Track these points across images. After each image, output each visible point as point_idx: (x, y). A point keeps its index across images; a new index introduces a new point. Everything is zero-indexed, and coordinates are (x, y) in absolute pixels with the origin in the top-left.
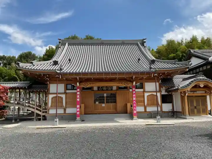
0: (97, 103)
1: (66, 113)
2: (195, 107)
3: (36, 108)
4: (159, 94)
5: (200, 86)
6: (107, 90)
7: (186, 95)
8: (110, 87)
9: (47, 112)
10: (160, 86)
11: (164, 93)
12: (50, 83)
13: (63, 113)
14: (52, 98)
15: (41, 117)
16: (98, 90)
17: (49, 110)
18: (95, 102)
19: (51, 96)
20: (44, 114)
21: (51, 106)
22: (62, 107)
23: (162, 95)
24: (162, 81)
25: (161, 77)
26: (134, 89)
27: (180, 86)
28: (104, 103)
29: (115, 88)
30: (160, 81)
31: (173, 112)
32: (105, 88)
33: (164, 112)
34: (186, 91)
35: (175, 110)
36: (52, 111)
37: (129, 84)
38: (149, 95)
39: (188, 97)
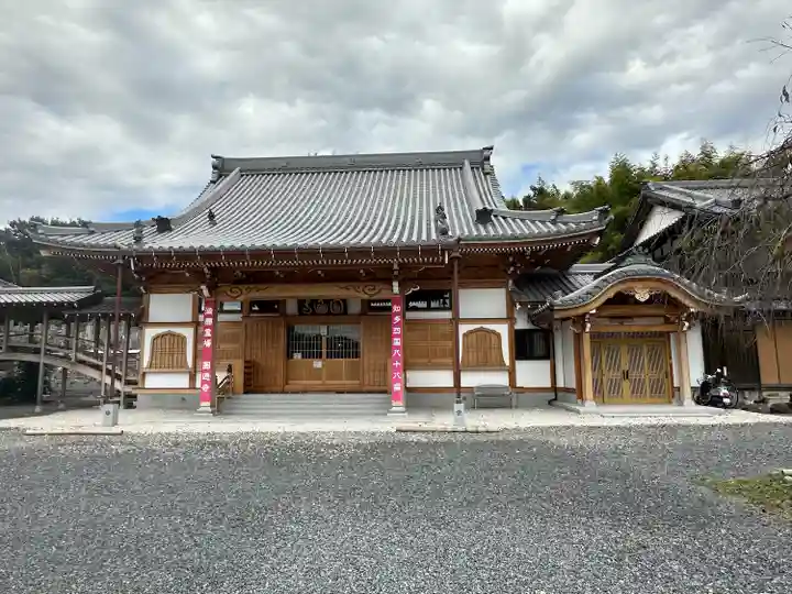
0: (298, 356)
1: (195, 388)
2: (626, 375)
3: (107, 369)
4: (503, 330)
5: (637, 297)
6: (329, 314)
7: (587, 330)
8: (338, 302)
9: (139, 383)
10: (511, 305)
11: (522, 324)
12: (149, 291)
13: (187, 386)
14: (155, 339)
15: (121, 399)
16: (301, 313)
17: (144, 374)
18: (289, 356)
19: (150, 333)
20: (128, 389)
21: (150, 366)
22: (182, 367)
23: (517, 331)
24: (515, 283)
25: (512, 269)
26: (396, 309)
27: (561, 298)
28: (321, 357)
29: (355, 308)
30: (511, 282)
31: (554, 388)
32: (321, 309)
33: (523, 390)
34: (588, 316)
35: (560, 384)
36: (153, 381)
37: (380, 291)
38: (471, 332)
39: (595, 336)
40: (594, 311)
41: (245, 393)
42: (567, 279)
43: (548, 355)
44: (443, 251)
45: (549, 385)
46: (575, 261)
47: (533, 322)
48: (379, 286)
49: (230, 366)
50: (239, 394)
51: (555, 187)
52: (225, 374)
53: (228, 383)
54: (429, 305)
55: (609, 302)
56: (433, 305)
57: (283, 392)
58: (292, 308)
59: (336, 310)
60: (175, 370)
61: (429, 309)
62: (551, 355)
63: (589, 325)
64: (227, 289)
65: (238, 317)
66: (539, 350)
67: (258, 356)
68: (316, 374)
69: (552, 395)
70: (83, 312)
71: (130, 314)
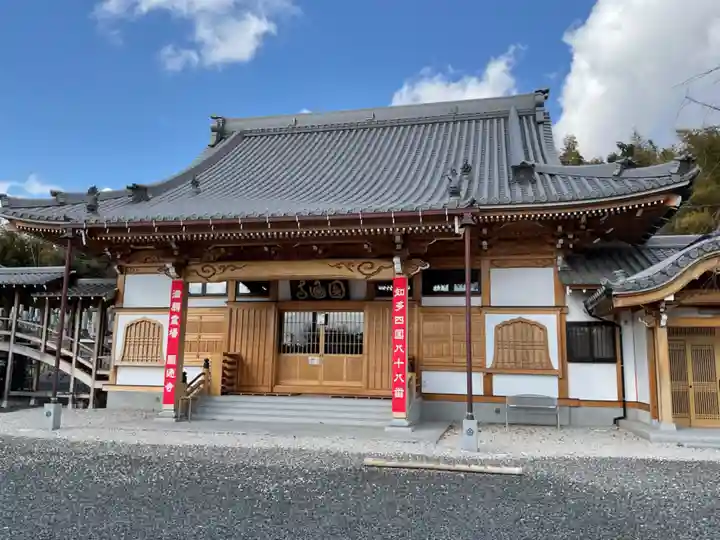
3: (77, 362)
4: (551, 322)
6: (328, 298)
7: (663, 323)
8: (338, 285)
9: (110, 378)
10: (560, 289)
11: (577, 314)
12: (123, 271)
14: (129, 327)
15: (91, 396)
16: (294, 298)
17: (116, 367)
18: (281, 349)
19: (124, 320)
20: (99, 385)
21: (123, 357)
22: (157, 362)
23: (570, 325)
24: (567, 259)
25: (561, 241)
26: (399, 292)
27: (621, 280)
28: (318, 352)
29: (359, 292)
30: (560, 258)
31: (623, 403)
32: (319, 292)
33: (578, 403)
34: (663, 305)
35: (631, 397)
36: (125, 377)
37: (379, 270)
38: (506, 324)
39: (673, 332)
40: (672, 298)
41: (223, 394)
42: (642, 255)
43: (613, 357)
44: (452, 217)
45: (614, 397)
46: (654, 231)
47: (590, 313)
48: (378, 264)
49: (207, 361)
50: (216, 395)
51: (651, 142)
52: (201, 370)
53: (202, 382)
54: (451, 288)
55: (693, 285)
56: (457, 288)
57: (272, 394)
58: (284, 291)
59: (336, 294)
60: (149, 364)
61: (451, 293)
62: (619, 356)
63: (664, 317)
64: (198, 268)
65: (221, 302)
66: (602, 349)
67: (242, 349)
68: (311, 373)
69: (619, 412)
70: (52, 295)
71: (101, 298)
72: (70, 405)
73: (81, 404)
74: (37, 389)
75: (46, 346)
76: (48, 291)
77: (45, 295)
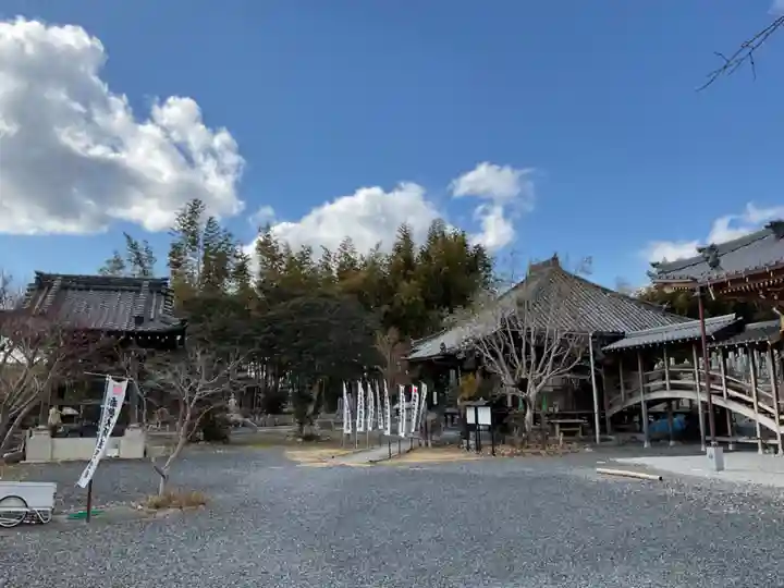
3: (759, 407)
15: (778, 442)
70: (721, 344)
71: (766, 342)
72: (760, 450)
73: (772, 450)
74: (733, 435)
75: (727, 394)
76: (717, 341)
77: (714, 345)
